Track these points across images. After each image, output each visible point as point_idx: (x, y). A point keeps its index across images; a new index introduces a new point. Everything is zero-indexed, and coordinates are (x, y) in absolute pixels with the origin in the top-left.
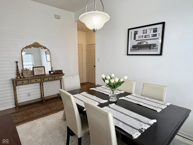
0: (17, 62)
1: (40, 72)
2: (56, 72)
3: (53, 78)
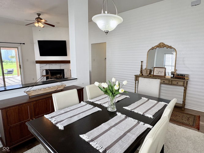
0: (142, 62)
1: (160, 73)
2: (177, 75)
3: (169, 82)
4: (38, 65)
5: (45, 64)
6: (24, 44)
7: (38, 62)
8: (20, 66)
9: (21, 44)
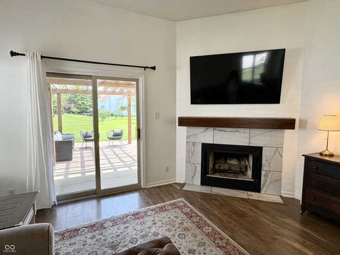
4: (182, 131)
5: (202, 129)
6: (154, 68)
7: (184, 122)
8: (139, 131)
9: (145, 68)
